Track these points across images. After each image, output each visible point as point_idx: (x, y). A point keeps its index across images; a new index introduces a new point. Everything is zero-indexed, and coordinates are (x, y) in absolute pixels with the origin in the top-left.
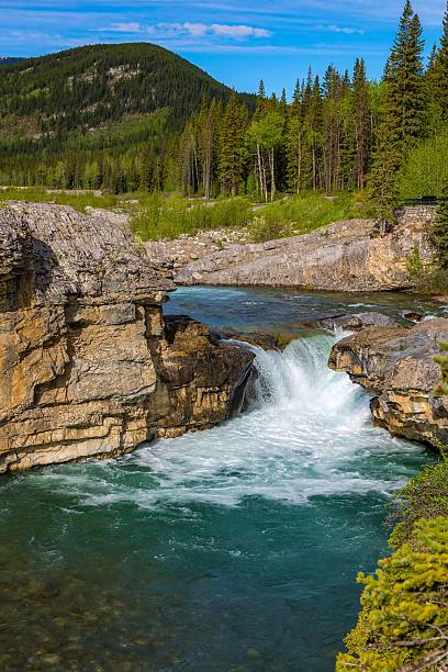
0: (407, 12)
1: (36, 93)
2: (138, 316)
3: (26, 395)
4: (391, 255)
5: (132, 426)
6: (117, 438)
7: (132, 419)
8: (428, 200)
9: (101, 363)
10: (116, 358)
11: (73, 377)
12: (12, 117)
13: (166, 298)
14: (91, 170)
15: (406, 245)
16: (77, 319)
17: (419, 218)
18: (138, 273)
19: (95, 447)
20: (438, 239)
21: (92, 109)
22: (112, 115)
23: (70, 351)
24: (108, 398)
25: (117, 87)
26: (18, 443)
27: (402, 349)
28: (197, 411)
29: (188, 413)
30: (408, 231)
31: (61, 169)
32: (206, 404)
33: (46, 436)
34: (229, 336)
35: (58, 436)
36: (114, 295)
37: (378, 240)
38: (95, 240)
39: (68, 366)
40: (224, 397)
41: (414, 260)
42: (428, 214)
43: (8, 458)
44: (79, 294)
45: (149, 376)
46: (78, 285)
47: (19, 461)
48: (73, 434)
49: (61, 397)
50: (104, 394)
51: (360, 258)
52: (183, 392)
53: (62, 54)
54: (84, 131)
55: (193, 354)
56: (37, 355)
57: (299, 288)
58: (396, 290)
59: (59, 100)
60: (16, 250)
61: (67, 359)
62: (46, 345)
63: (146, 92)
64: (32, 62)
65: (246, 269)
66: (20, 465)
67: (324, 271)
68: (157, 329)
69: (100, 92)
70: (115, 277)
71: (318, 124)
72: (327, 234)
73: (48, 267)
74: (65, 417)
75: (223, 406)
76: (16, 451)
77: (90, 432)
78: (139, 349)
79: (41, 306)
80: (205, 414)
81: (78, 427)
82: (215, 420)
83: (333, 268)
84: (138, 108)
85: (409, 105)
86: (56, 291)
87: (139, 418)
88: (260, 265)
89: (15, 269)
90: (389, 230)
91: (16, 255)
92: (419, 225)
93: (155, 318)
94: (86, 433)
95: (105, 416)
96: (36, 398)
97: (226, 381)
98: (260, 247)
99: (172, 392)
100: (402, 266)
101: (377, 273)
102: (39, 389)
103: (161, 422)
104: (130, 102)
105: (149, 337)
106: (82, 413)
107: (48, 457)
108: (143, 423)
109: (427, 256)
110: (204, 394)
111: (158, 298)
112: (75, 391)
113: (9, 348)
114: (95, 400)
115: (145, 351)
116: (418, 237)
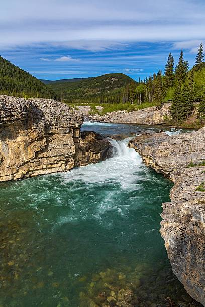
0: (170, 56)
1: (97, 84)
2: (70, 132)
3: (32, 155)
4: (160, 115)
5: (69, 163)
6: (64, 167)
7: (70, 161)
8: (170, 101)
9: (58, 145)
10: (63, 144)
11: (49, 149)
12: (92, 89)
13: (80, 126)
14: (106, 99)
15: (164, 113)
16: (50, 132)
17: (167, 106)
18: (70, 119)
19: (57, 169)
20: (172, 111)
21: (108, 87)
22: (113, 88)
23: (48, 142)
24: (60, 155)
25: (113, 82)
26: (32, 169)
27: (148, 142)
28: (91, 158)
29: (89, 159)
30: (164, 109)
31: (99, 99)
32: (94, 156)
33: (41, 167)
34: (108, 137)
35: (45, 166)
36: (62, 125)
37: (157, 112)
38: (59, 109)
39: (46, 147)
40: (100, 155)
41: (166, 117)
42: (170, 105)
43: (30, 173)
44: (51, 125)
45: (73, 149)
46: (50, 122)
47: (33, 173)
48: (50, 166)
49: (45, 155)
50: (59, 154)
51: (151, 116)
52: (87, 153)
53: (103, 76)
54: (106, 92)
55: (90, 143)
56: (35, 143)
57: (136, 124)
58: (160, 124)
59: (101, 85)
60: (23, 111)
61: (46, 144)
62: (38, 140)
63: (119, 83)
64: (96, 78)
65: (123, 119)
66: (34, 175)
67: (142, 120)
68: (78, 135)
69: (110, 83)
70: (63, 120)
71: (151, 87)
72: (144, 111)
73: (40, 117)
74: (46, 161)
75: (100, 157)
76: (32, 171)
77: (55, 165)
78: (70, 141)
79: (35, 129)
80: (94, 159)
81: (51, 164)
82: (97, 161)
83: (145, 119)
84: (118, 87)
85: (170, 79)
86: (41, 124)
87: (72, 161)
88: (127, 118)
89: (23, 117)
90: (159, 109)
91: (23, 113)
92: (167, 108)
93: (77, 132)
94: (54, 165)
95: (60, 161)
96: (36, 156)
97: (100, 150)
98: (128, 114)
99: (84, 153)
100: (162, 118)
101: (156, 120)
102: (37, 153)
103: (80, 162)
104: (116, 85)
105: (74, 137)
106: (52, 160)
107: (42, 172)
108: (73, 162)
109: (169, 115)
110: (93, 154)
111: (77, 126)
112: (49, 154)
113: (25, 141)
114: (56, 156)
115: (72, 142)
116: (167, 111)
